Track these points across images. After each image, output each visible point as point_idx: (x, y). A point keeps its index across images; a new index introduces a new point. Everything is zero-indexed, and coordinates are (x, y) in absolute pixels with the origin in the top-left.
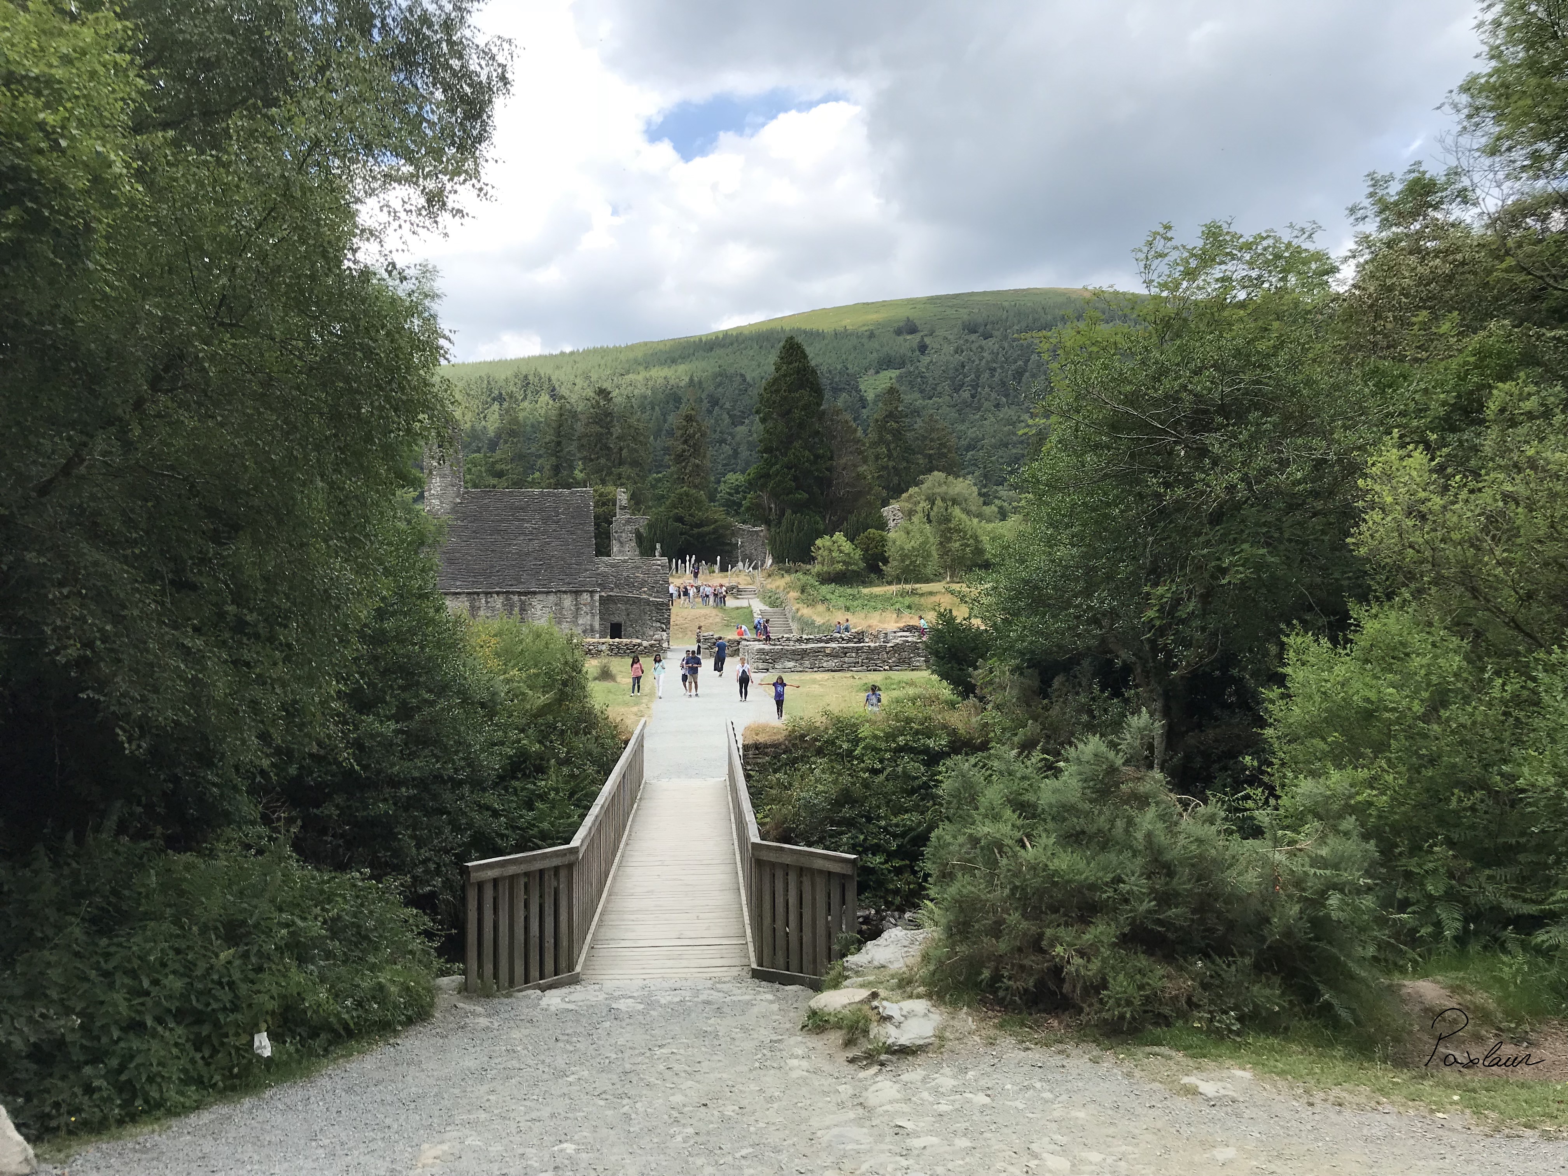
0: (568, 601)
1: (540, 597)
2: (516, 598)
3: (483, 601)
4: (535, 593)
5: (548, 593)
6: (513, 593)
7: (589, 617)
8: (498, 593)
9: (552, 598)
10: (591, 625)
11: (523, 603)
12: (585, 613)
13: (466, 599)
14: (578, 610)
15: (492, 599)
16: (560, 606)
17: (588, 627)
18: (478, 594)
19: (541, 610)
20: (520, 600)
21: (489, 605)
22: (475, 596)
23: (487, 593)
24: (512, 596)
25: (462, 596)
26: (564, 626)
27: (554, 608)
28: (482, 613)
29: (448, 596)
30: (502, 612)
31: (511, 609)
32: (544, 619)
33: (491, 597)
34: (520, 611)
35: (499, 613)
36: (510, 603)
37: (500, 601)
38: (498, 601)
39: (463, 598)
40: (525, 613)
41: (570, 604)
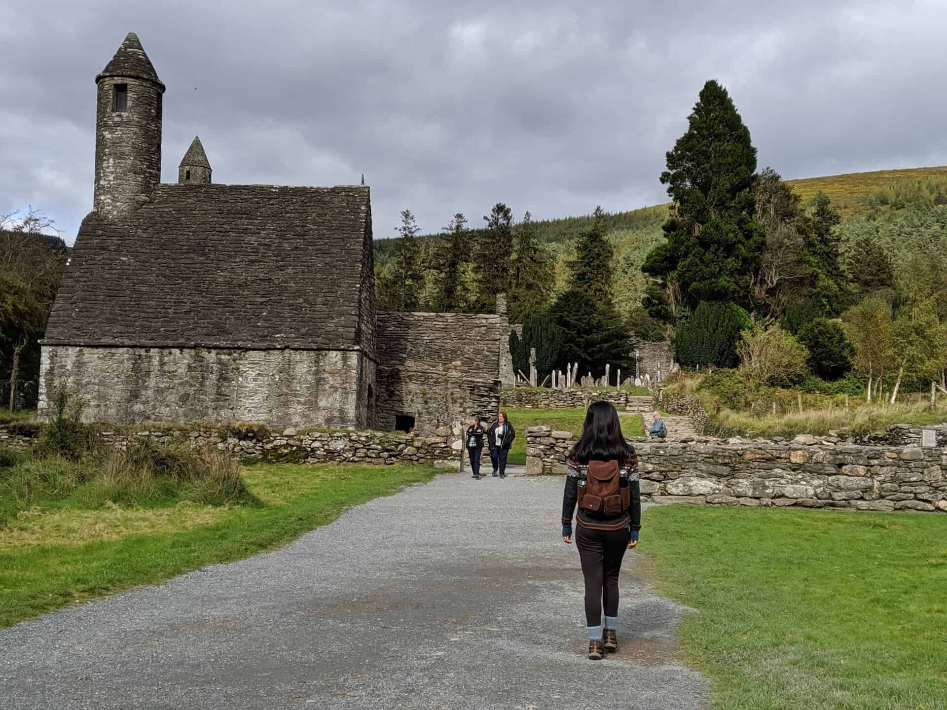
0: (302, 364)
1: (254, 356)
2: (211, 357)
3: (156, 361)
4: (245, 349)
5: (268, 349)
6: (209, 348)
7: (337, 396)
8: (181, 348)
9: (276, 357)
10: (341, 411)
11: (224, 365)
12: (331, 387)
13: (126, 356)
14: (319, 381)
15: (172, 357)
16: (288, 373)
17: (336, 414)
18: (148, 348)
19: (255, 380)
20: (220, 362)
21: (166, 368)
22: (142, 352)
23: (162, 347)
24: (205, 353)
25: (121, 350)
26: (291, 411)
27: (277, 377)
28: (152, 382)
29: (96, 351)
30: (187, 381)
31: (203, 377)
32: (259, 396)
33: (170, 353)
34: (218, 380)
35: (182, 384)
36: (201, 366)
37: (186, 361)
38: (181, 360)
39: (122, 353)
40: (227, 384)
41: (305, 370)
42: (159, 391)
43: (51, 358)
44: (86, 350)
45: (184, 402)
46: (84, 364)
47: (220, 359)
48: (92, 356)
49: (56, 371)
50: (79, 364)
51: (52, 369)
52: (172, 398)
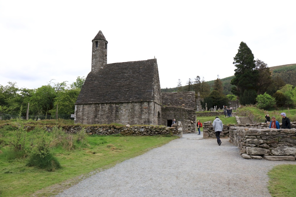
1: (124, 105)
2: (114, 105)
3: (101, 107)
4: (122, 103)
5: (128, 103)
6: (113, 103)
7: (147, 115)
8: (107, 103)
9: (130, 105)
11: (117, 108)
12: (145, 112)
13: (94, 106)
14: (142, 111)
15: (104, 106)
16: (133, 109)
17: (147, 120)
18: (99, 104)
19: (125, 111)
20: (116, 107)
21: (103, 109)
22: (98, 105)
23: (102, 104)
24: (112, 105)
25: (93, 105)
26: (135, 119)
27: (131, 110)
28: (100, 113)
29: (87, 105)
30: (108, 112)
31: (112, 111)
32: (126, 116)
33: (104, 105)
34: (116, 112)
35: (107, 113)
36: (111, 108)
37: (108, 107)
38: (107, 107)
39: (93, 106)
40: (118, 113)
41: (138, 108)
42: (102, 115)
43: (77, 108)
44: (85, 105)
45: (107, 118)
46: (84, 109)
47: (116, 106)
48: (86, 107)
49: (78, 111)
50: (83, 109)
51: (77, 111)
52: (105, 117)
